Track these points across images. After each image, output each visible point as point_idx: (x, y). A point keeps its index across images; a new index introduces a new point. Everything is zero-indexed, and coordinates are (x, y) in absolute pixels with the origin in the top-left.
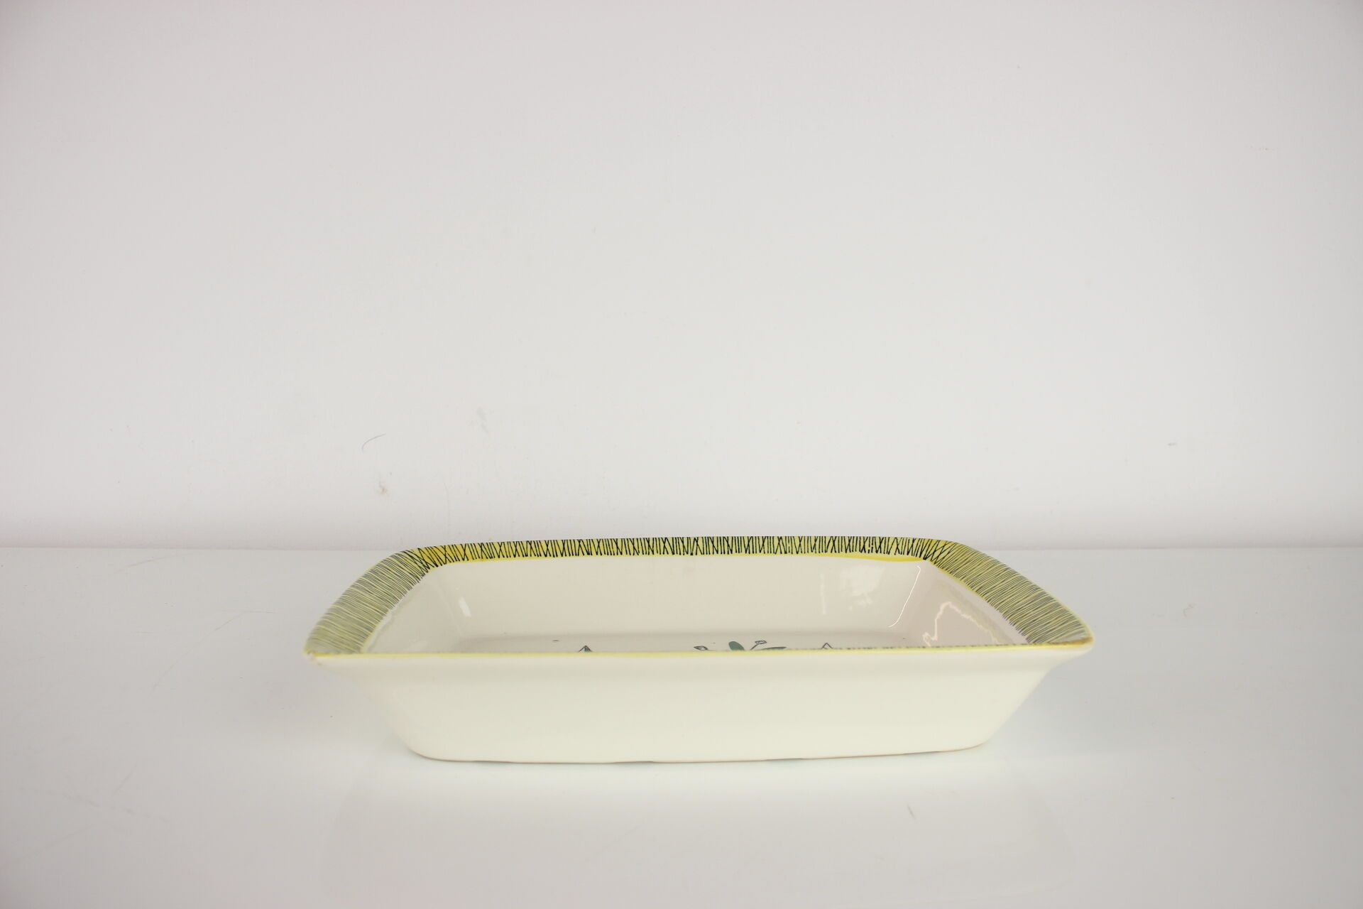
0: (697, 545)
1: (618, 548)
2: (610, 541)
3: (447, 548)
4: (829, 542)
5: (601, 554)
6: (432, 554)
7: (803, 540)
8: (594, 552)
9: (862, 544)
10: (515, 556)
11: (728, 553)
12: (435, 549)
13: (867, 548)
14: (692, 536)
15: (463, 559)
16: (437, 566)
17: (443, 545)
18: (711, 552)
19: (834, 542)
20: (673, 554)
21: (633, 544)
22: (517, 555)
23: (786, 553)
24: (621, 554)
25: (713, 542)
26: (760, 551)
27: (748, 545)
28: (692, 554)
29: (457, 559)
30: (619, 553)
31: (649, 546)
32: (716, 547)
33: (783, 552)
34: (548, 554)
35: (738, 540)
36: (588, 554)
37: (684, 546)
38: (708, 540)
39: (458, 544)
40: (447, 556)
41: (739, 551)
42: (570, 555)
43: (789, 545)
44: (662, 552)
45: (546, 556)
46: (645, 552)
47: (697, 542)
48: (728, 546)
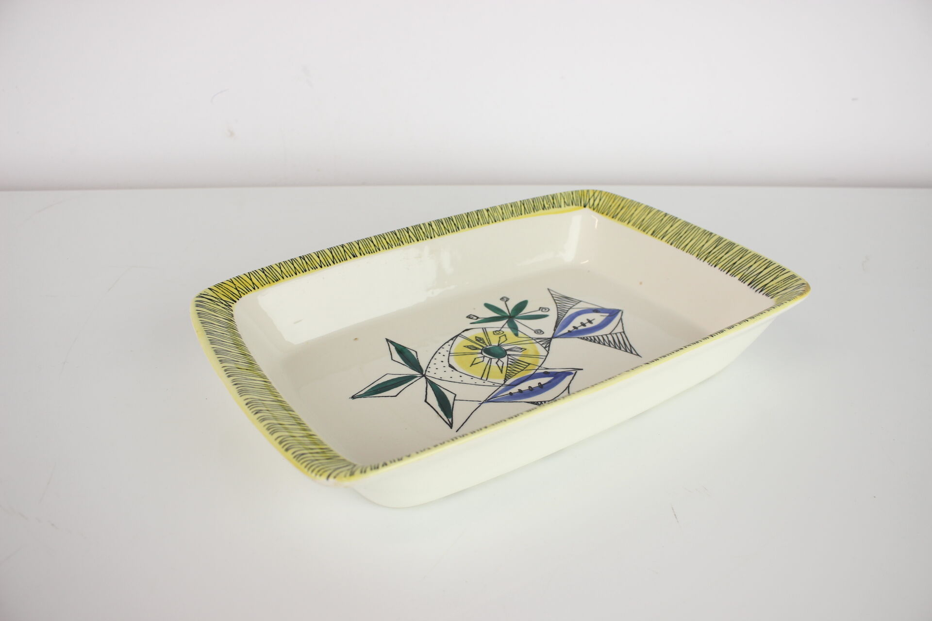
0: (433, 229)
1: (375, 245)
2: (366, 240)
3: (234, 280)
4: (521, 206)
5: (364, 254)
6: (224, 291)
7: (503, 209)
8: (358, 254)
9: (542, 203)
10: (296, 274)
11: (457, 231)
12: (222, 284)
13: (546, 206)
14: (426, 222)
15: (254, 289)
16: (235, 302)
17: (228, 279)
18: (445, 233)
19: (524, 204)
20: (418, 241)
21: (385, 239)
22: (297, 273)
23: (495, 221)
24: (379, 250)
25: (443, 223)
26: (478, 224)
27: (468, 221)
28: (431, 238)
29: (249, 290)
30: (378, 250)
31: (398, 238)
32: (447, 228)
33: (494, 221)
34: (323, 266)
35: (459, 217)
36: (354, 257)
37: (423, 233)
38: (439, 222)
39: (241, 274)
40: (239, 289)
41: (464, 228)
42: (340, 261)
43: (496, 215)
44: (409, 241)
45: (321, 267)
46: (396, 245)
47: (431, 226)
48: (455, 224)
